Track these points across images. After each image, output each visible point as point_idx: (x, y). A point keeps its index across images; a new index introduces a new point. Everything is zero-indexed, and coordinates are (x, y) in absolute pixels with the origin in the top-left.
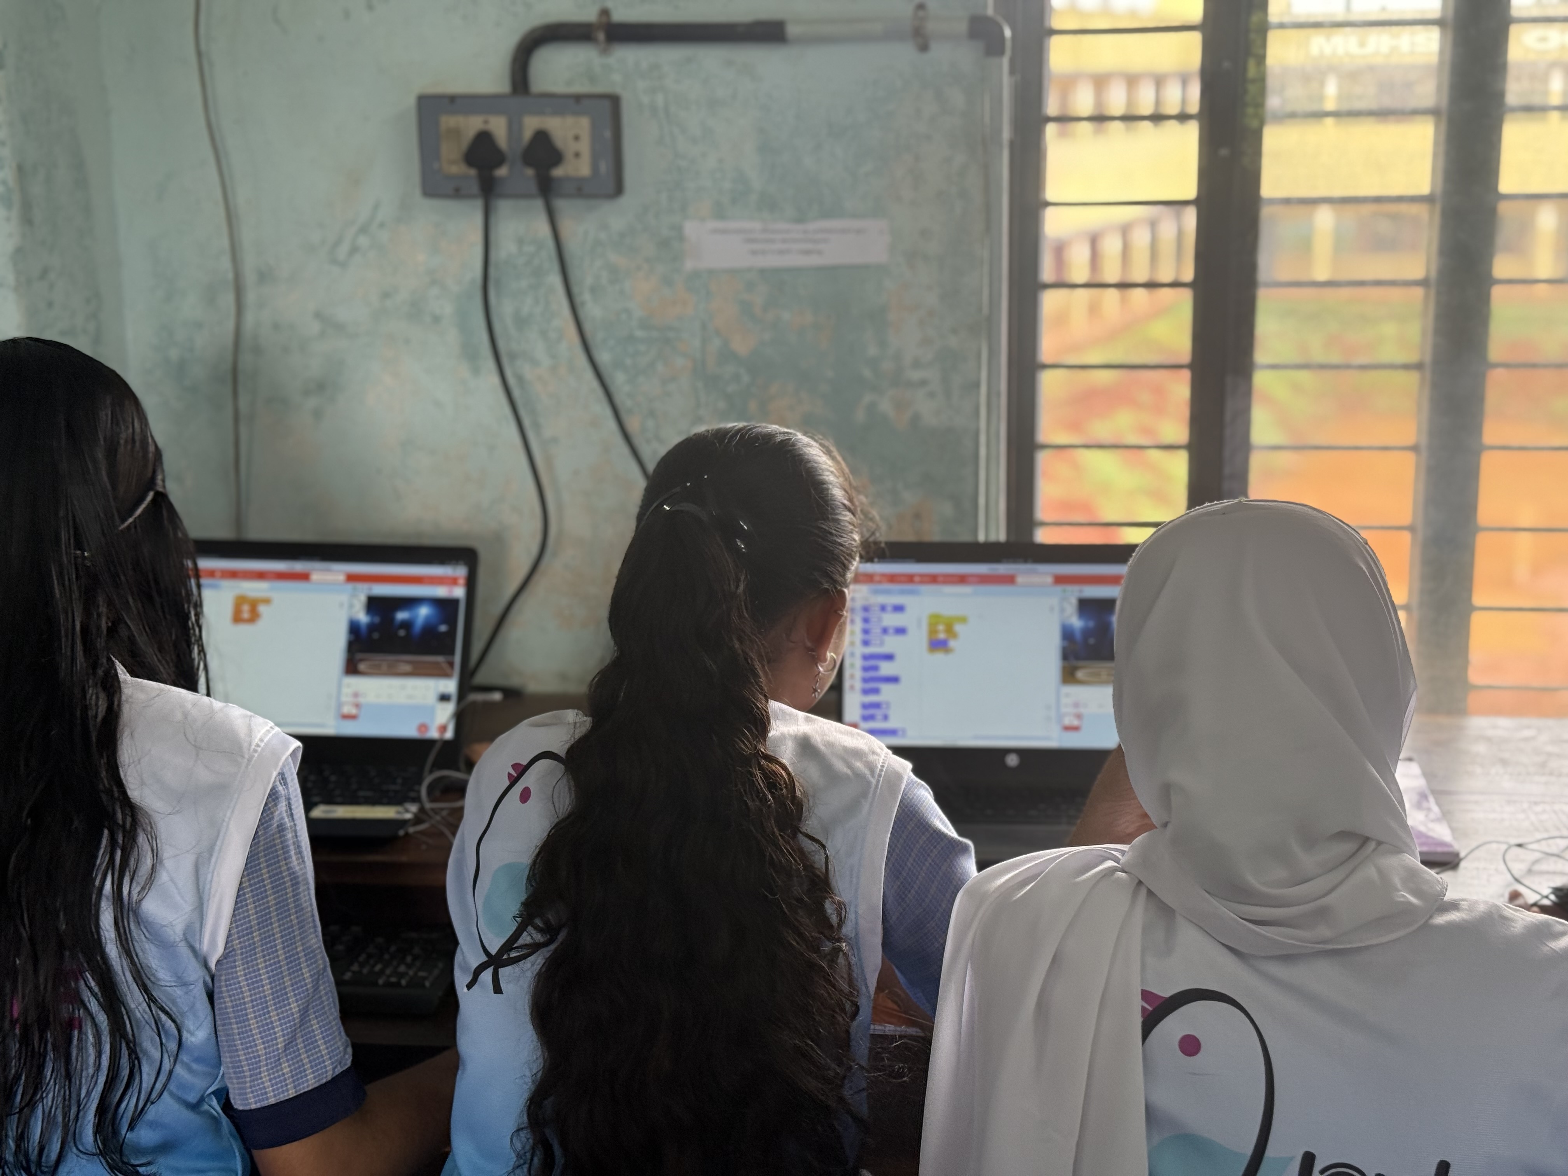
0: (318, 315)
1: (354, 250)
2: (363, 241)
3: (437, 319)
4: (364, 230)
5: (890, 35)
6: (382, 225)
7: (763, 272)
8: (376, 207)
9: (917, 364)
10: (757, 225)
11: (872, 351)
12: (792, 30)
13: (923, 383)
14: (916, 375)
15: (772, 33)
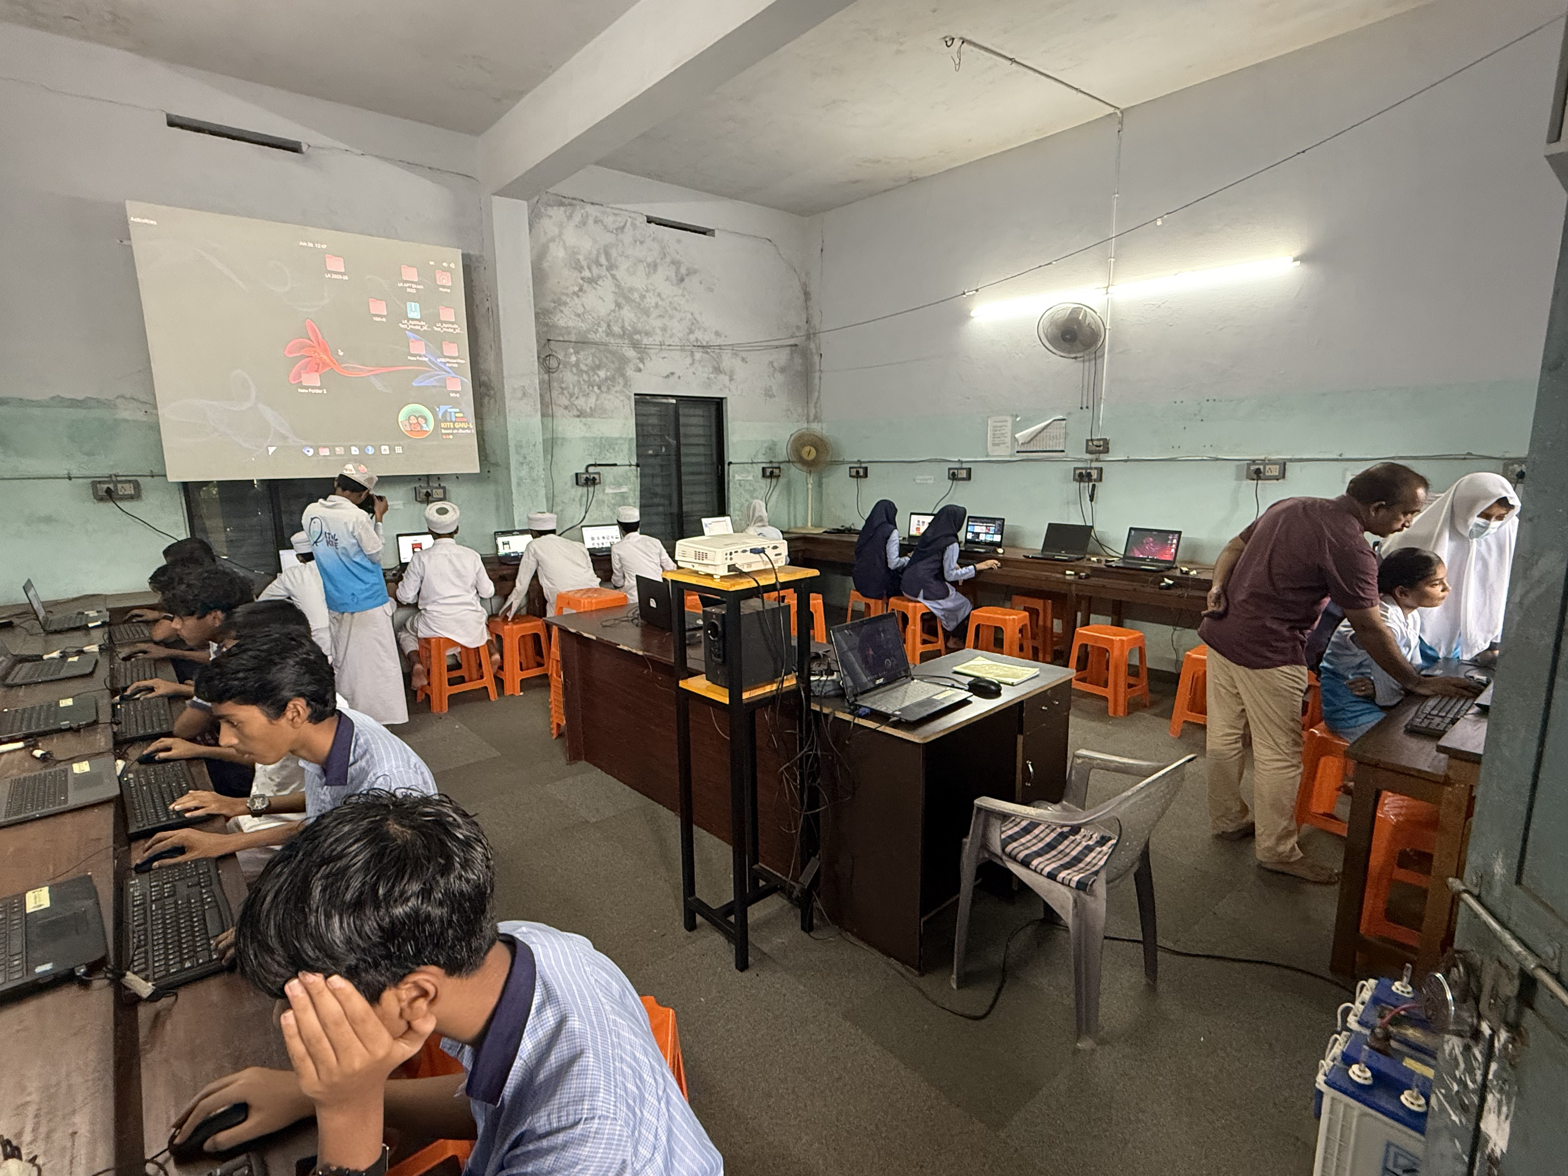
1: (566, 492)
3: (576, 501)
4: (567, 490)
5: (628, 465)
6: (569, 489)
8: (569, 487)
10: (614, 487)
15: (615, 465)
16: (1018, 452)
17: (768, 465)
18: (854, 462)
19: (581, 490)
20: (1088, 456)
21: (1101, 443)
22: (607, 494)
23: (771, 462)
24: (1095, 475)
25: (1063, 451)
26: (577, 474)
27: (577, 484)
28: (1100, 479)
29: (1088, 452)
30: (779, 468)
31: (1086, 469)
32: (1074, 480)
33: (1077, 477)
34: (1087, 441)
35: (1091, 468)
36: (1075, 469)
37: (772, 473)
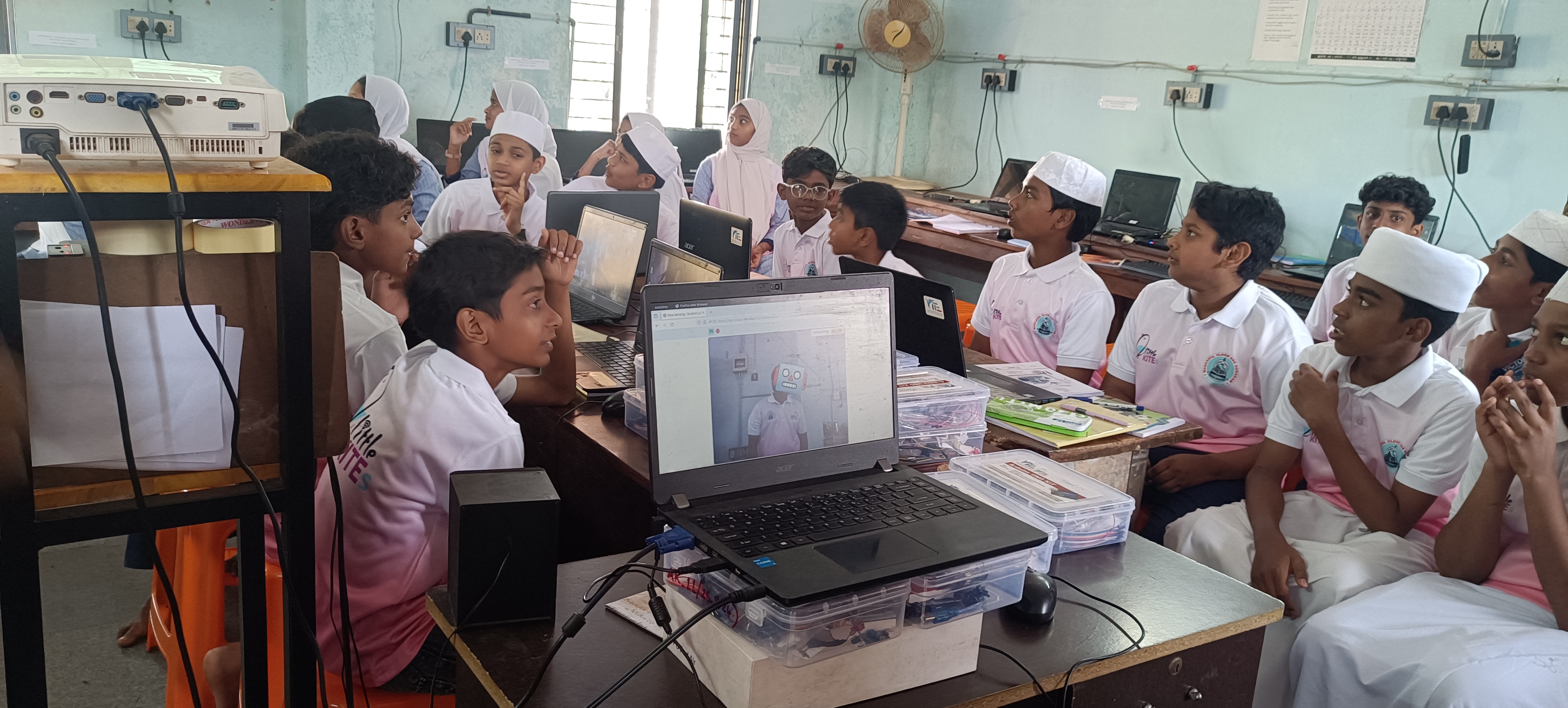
0: (415, 72)
1: (425, 57)
2: (427, 55)
3: (445, 75)
4: (428, 52)
5: (552, 20)
6: (432, 51)
7: (522, 70)
8: (431, 47)
9: (555, 93)
10: (521, 59)
11: (545, 90)
12: (532, 16)
13: (556, 98)
14: (554, 96)
15: (527, 16)
16: (1314, 56)
17: (833, 53)
18: (993, 61)
19: (455, 56)
20: (1468, 73)
21: (1500, 46)
22: (508, 71)
23: (839, 47)
24: (1474, 113)
25: (1411, 60)
26: (448, 24)
27: (448, 43)
28: (1485, 123)
29: (1467, 62)
30: (854, 60)
31: (1457, 99)
32: (1428, 122)
33: (1433, 116)
34: (1469, 38)
35: (1468, 100)
36: (1433, 98)
37: (837, 66)
